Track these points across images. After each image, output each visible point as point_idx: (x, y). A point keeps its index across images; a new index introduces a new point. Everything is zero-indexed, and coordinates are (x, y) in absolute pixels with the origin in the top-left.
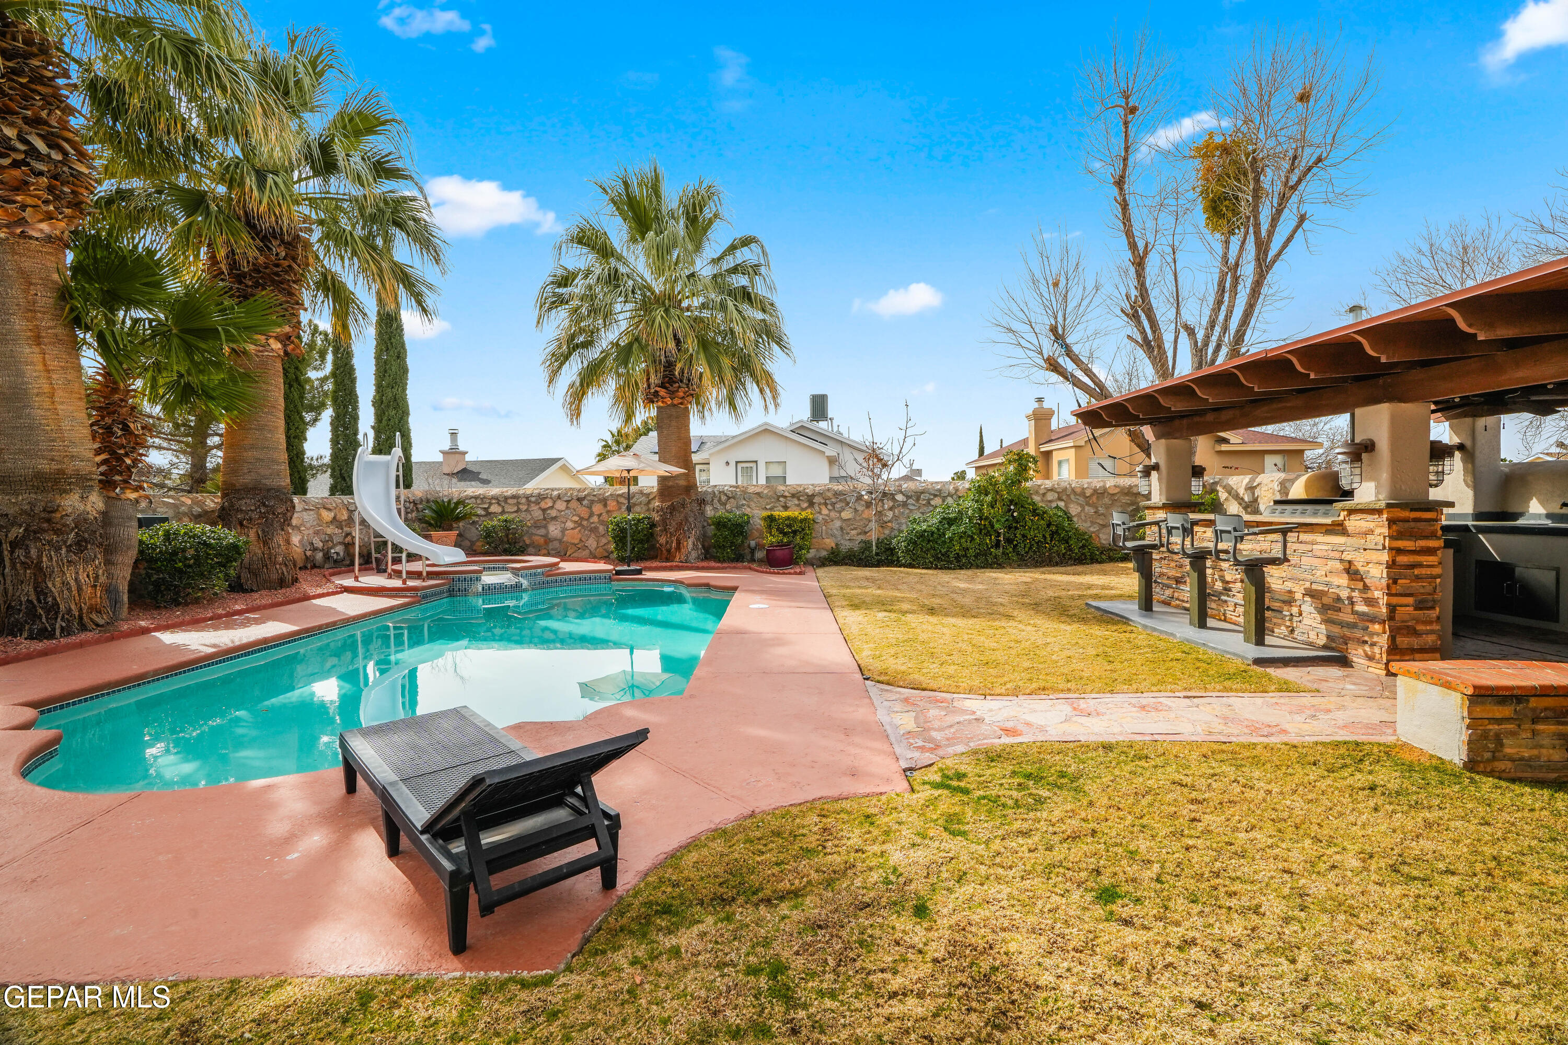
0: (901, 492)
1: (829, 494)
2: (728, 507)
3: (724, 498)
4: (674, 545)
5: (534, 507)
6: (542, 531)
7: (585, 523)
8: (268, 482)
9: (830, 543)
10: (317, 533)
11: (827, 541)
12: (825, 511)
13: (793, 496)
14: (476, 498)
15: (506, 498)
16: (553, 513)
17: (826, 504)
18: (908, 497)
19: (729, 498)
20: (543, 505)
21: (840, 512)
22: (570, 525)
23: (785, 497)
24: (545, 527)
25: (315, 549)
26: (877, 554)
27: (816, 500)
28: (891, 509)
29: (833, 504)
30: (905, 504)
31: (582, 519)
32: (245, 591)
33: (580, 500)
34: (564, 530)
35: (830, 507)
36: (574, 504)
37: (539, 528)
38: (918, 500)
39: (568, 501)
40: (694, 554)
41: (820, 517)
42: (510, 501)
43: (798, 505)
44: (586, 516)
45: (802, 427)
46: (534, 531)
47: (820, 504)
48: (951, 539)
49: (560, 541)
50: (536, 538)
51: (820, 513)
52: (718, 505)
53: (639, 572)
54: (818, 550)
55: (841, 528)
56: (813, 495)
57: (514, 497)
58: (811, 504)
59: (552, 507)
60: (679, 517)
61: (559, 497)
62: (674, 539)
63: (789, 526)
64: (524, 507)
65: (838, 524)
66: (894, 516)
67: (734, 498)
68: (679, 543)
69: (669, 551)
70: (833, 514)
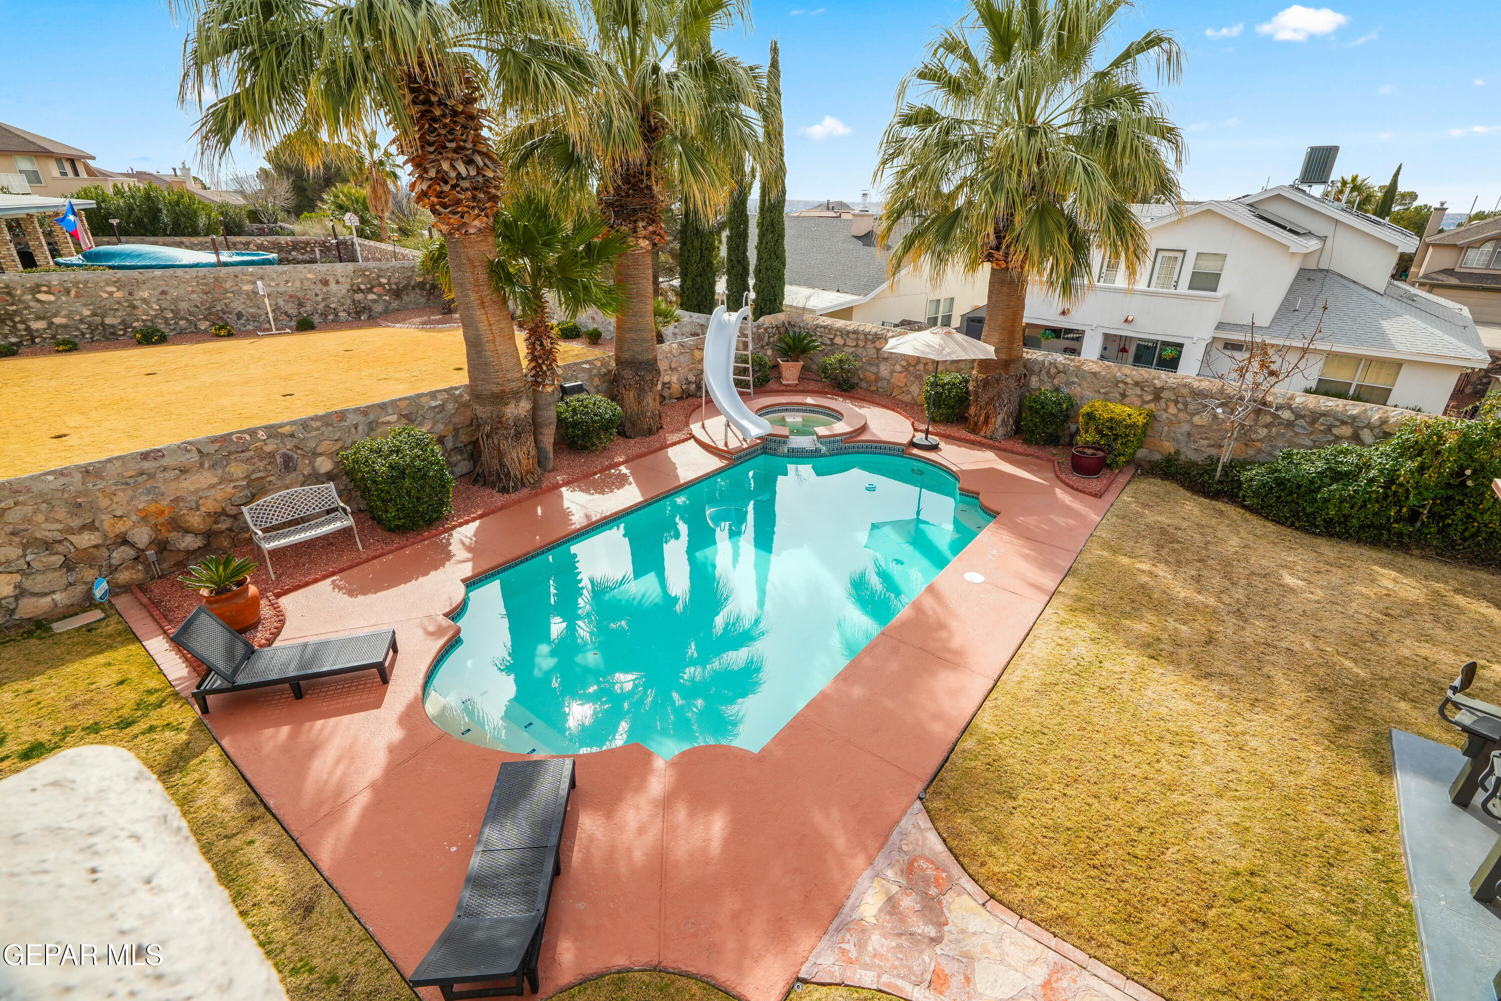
0: (1290, 407)
1: (1185, 391)
2: (1056, 381)
3: (1053, 371)
4: (982, 418)
5: (870, 346)
6: (874, 369)
7: (911, 369)
9: (1169, 447)
10: (691, 370)
11: (1167, 444)
12: (1172, 410)
13: (1137, 384)
14: (825, 327)
15: (848, 333)
16: (885, 354)
17: (1176, 402)
18: (1298, 416)
19: (1059, 372)
20: (878, 344)
21: (1192, 415)
22: (898, 368)
23: (1126, 384)
24: (877, 366)
25: (689, 383)
26: (1220, 482)
27: (1165, 395)
28: (1267, 426)
29: (1186, 404)
30: (1290, 424)
32: (627, 437)
34: (893, 372)
35: (1180, 406)
37: (872, 365)
38: (1314, 421)
40: (1001, 432)
41: (1165, 415)
42: (851, 336)
43: (1141, 396)
44: (914, 363)
45: (1279, 197)
46: (867, 367)
47: (1168, 400)
48: (1325, 501)
49: (888, 381)
50: (868, 374)
51: (1166, 410)
52: (1046, 379)
54: (1151, 451)
55: (1189, 434)
56: (1162, 389)
57: (855, 332)
58: (1157, 398)
60: (991, 392)
62: (983, 413)
63: (1111, 428)
64: (862, 344)
65: (1186, 428)
66: (1268, 435)
67: (1065, 372)
68: (987, 417)
69: (976, 423)
70: (1182, 415)
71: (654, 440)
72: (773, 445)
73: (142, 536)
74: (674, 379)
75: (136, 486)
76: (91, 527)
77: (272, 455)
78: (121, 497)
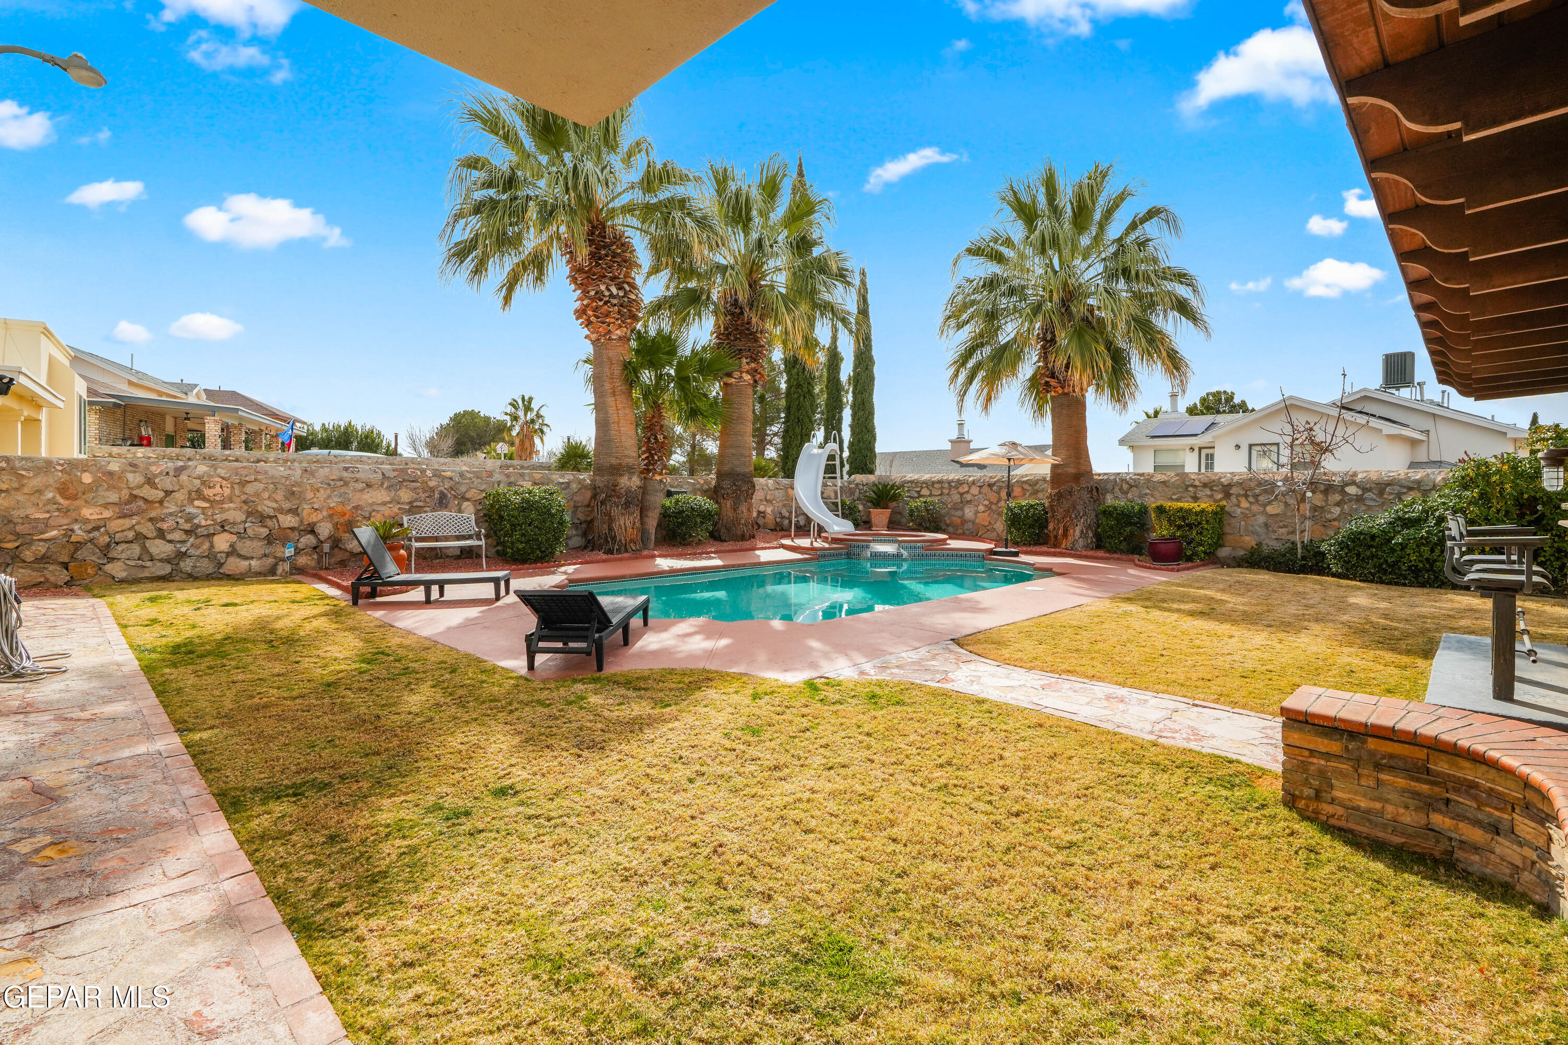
0: (1353, 483)
1: (1253, 484)
2: (1130, 496)
3: (1125, 487)
4: (1061, 532)
5: (954, 492)
6: (959, 513)
7: (994, 507)
8: (738, 469)
9: (1250, 541)
10: (784, 506)
11: (1247, 539)
12: (1245, 504)
13: (1205, 485)
14: (912, 482)
15: (933, 483)
16: (968, 497)
17: (1246, 496)
18: (1365, 490)
19: (1131, 486)
20: (961, 490)
21: (1265, 506)
22: (981, 508)
23: (1195, 486)
24: (962, 509)
25: (783, 517)
26: (1303, 558)
27: (1234, 491)
28: (1338, 504)
29: (1256, 496)
30: (1359, 499)
31: (991, 503)
32: (722, 541)
33: (990, 486)
34: (977, 512)
35: (1251, 499)
36: (986, 489)
37: (957, 509)
38: (1381, 493)
39: (981, 487)
40: (1081, 542)
41: (1239, 511)
42: (936, 486)
43: (1211, 496)
44: (995, 501)
45: (1365, 398)
46: (953, 512)
47: (1238, 496)
48: (1403, 546)
49: (973, 522)
50: (955, 519)
51: (1238, 506)
52: (1120, 495)
53: (1016, 554)
54: (1234, 548)
55: (1266, 525)
56: (1230, 485)
57: (940, 482)
58: (1227, 495)
59: (968, 492)
60: (1066, 504)
61: (974, 482)
62: (1061, 526)
63: (1184, 518)
64: (946, 491)
65: (1261, 519)
66: (1342, 513)
67: (1136, 486)
68: (1066, 531)
69: (1056, 537)
70: (1255, 508)
71: (746, 544)
72: (856, 551)
73: (325, 530)
74: (769, 510)
75: (334, 489)
76: (294, 512)
77: (432, 490)
78: (322, 494)
